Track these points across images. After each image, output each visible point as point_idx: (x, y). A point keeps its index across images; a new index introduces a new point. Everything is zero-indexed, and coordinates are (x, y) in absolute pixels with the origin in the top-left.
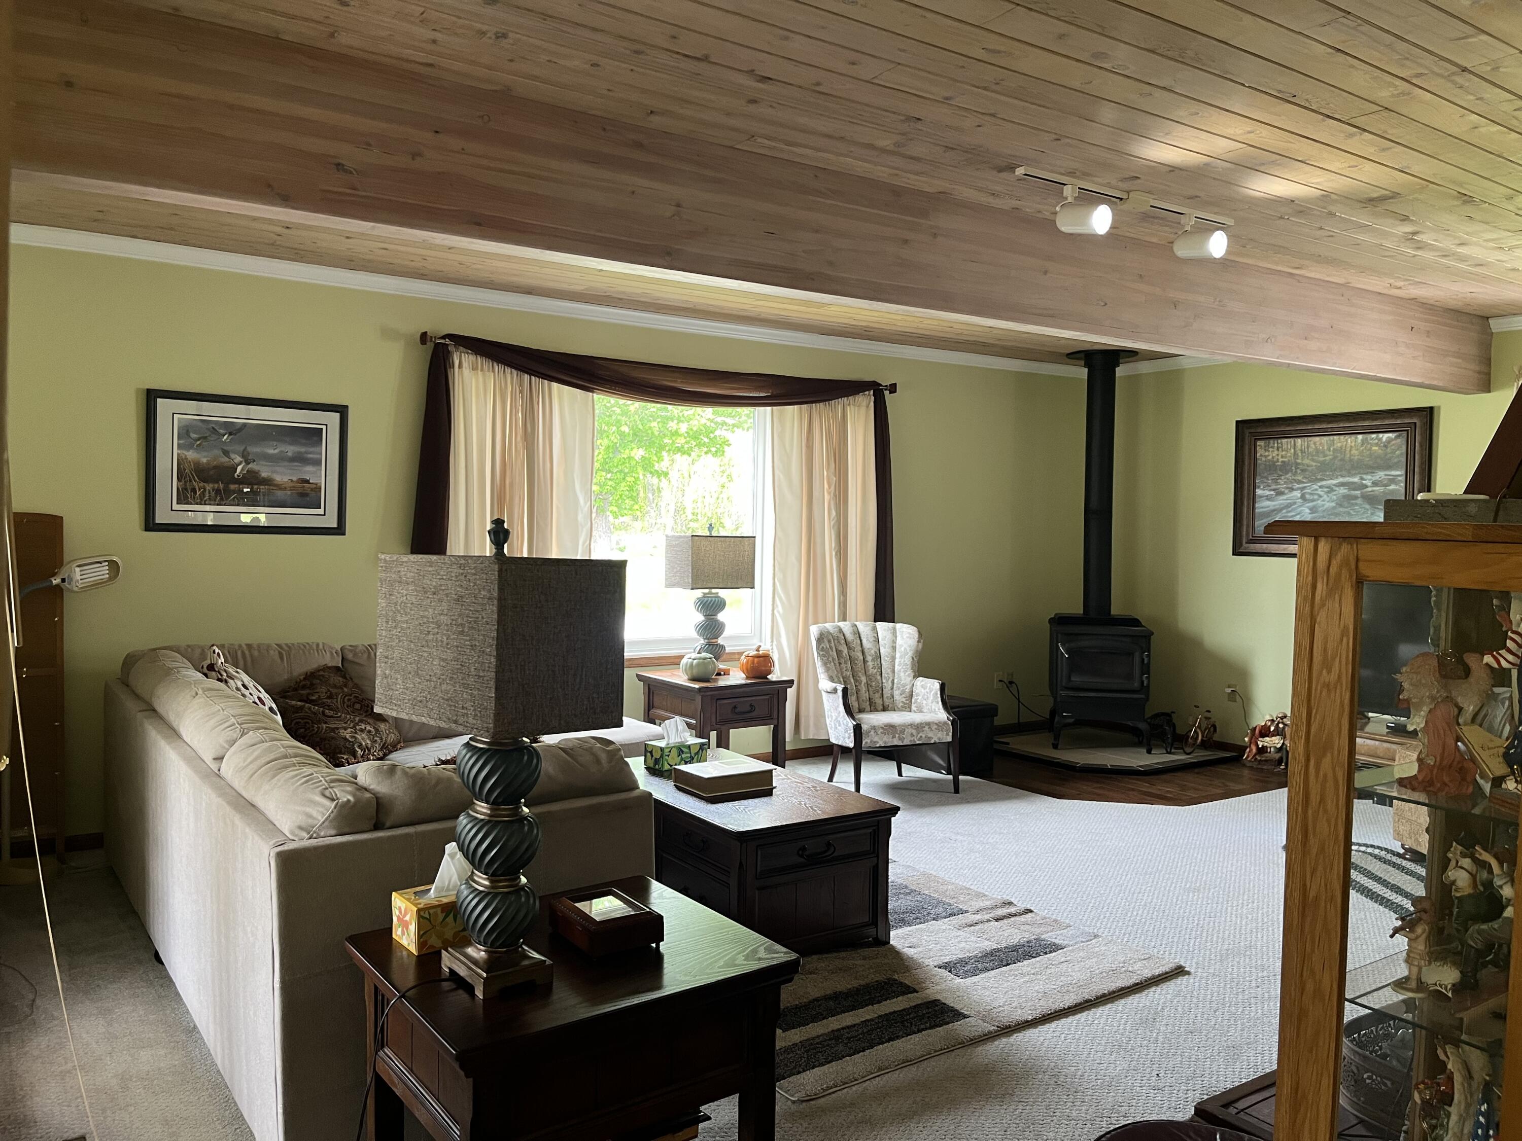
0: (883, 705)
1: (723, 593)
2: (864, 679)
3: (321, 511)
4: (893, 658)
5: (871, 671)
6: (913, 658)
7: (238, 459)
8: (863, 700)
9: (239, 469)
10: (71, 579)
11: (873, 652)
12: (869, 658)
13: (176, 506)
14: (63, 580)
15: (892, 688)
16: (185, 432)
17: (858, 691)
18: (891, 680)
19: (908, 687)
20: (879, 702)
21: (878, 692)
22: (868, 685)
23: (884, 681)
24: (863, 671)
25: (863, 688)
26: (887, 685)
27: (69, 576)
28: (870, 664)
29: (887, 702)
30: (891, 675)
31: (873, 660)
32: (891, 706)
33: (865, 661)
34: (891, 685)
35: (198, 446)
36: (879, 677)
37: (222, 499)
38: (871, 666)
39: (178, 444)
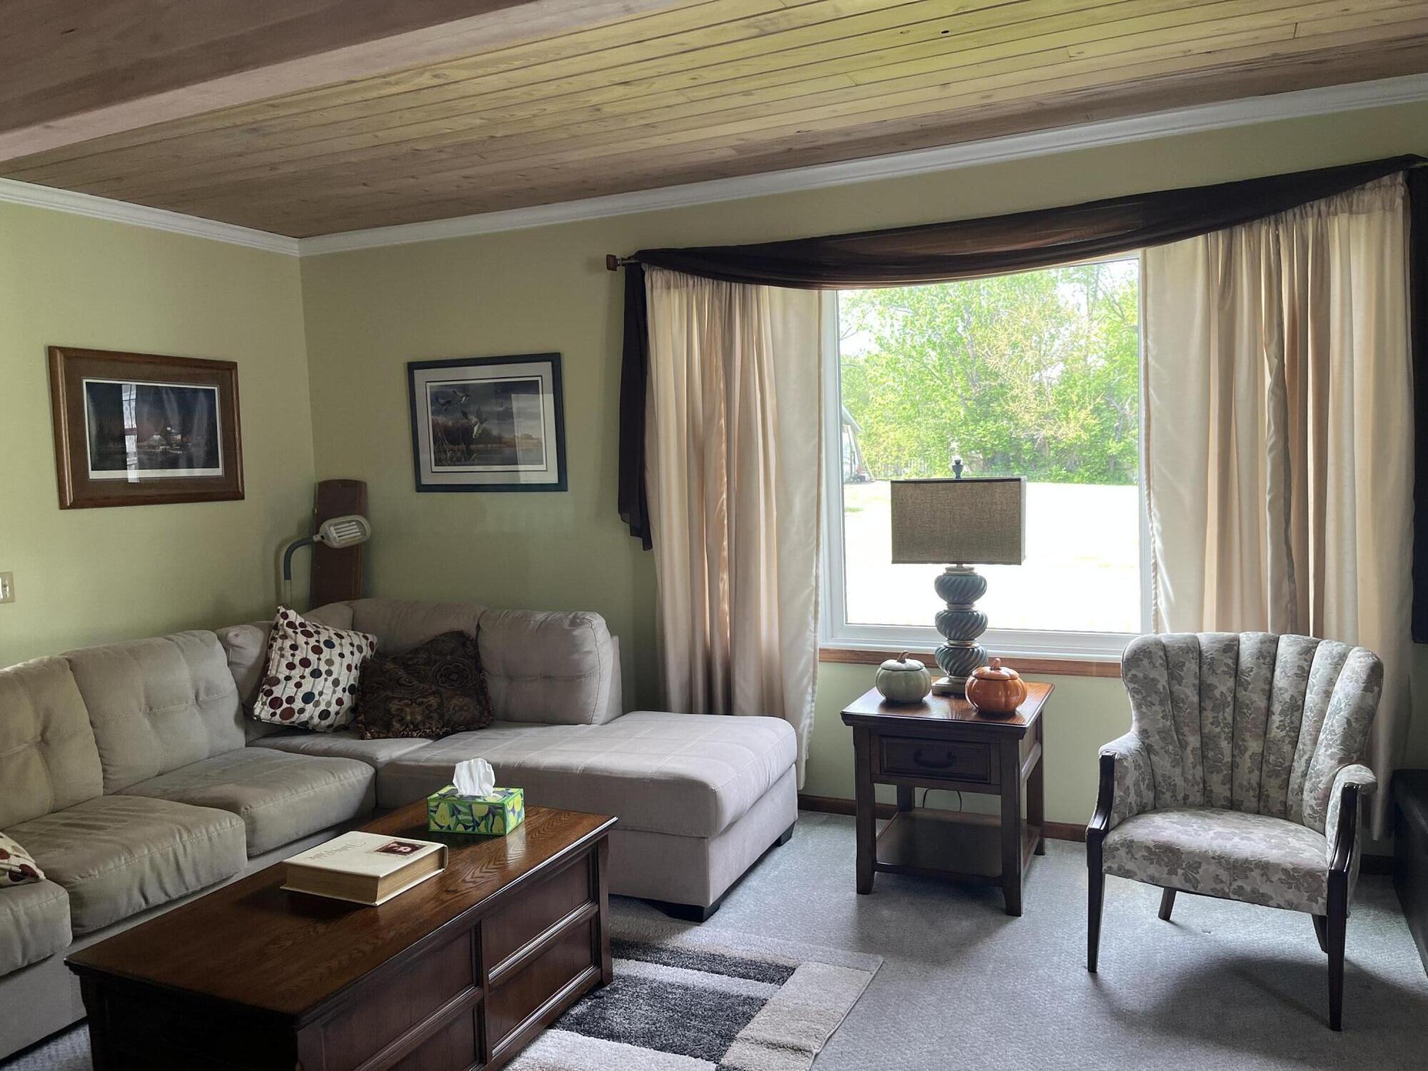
0: (1285, 803)
1: (980, 570)
2: (1254, 746)
3: (543, 467)
4: (1322, 715)
5: (1276, 732)
6: (1349, 722)
7: (474, 419)
8: (1241, 786)
9: (476, 429)
10: (328, 537)
11: (1287, 697)
12: (1277, 708)
13: (435, 469)
14: (322, 537)
15: (1304, 775)
16: (436, 397)
17: (1233, 766)
18: (1306, 757)
19: (1324, 779)
20: (1274, 794)
21: (1278, 775)
22: (1261, 759)
23: (1295, 757)
24: (1260, 731)
25: (1246, 762)
26: (1299, 767)
27: (326, 534)
28: (1276, 719)
29: (1291, 799)
30: (1309, 748)
31: (1282, 713)
32: (1295, 808)
33: (1269, 712)
34: (1303, 768)
35: (445, 410)
36: (1287, 748)
37: (465, 460)
38: (1277, 724)
39: (432, 412)
